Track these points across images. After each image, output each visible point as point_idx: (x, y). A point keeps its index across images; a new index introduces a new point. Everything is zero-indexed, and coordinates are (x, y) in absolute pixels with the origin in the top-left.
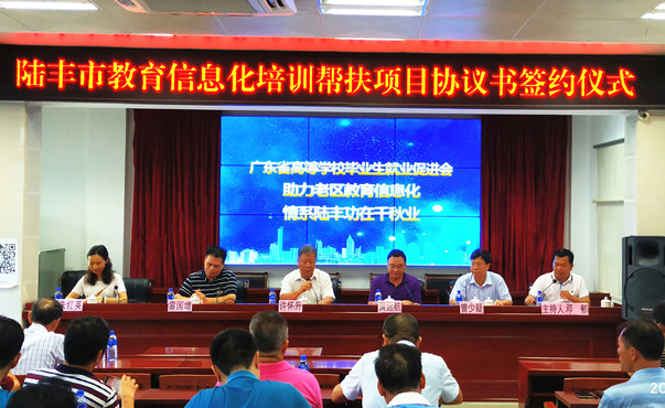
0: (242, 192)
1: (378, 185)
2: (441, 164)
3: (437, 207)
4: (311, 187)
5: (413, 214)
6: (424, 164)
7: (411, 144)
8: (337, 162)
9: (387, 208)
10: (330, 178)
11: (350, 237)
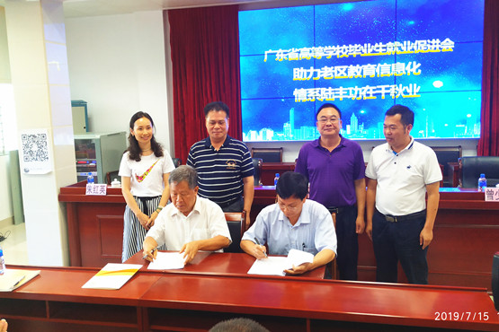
0: (259, 79)
1: (379, 65)
2: (442, 40)
3: (438, 83)
4: (318, 70)
5: (413, 91)
6: (425, 41)
7: (412, 23)
8: (341, 45)
9: (388, 86)
10: (335, 62)
11: (353, 115)
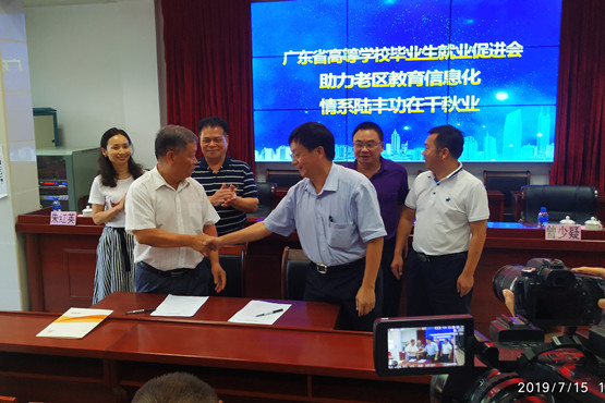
0: (276, 86)
1: (429, 72)
3: (502, 96)
4: (351, 77)
5: (471, 104)
6: (486, 45)
9: (439, 98)
10: (372, 67)
11: (395, 132)
